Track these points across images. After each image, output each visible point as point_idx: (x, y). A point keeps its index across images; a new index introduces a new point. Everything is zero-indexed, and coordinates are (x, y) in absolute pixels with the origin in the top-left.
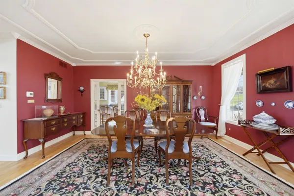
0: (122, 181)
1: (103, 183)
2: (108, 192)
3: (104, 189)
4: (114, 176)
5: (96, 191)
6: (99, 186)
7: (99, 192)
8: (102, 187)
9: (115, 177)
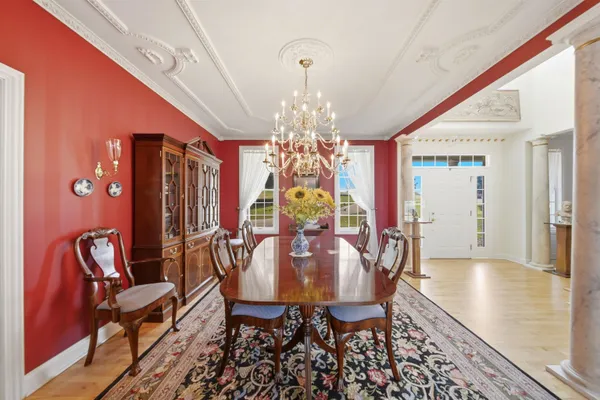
0: (376, 358)
1: (396, 389)
2: (412, 375)
3: (409, 384)
4: (368, 376)
5: (423, 395)
6: (410, 395)
7: (420, 388)
8: (407, 387)
9: (371, 373)
